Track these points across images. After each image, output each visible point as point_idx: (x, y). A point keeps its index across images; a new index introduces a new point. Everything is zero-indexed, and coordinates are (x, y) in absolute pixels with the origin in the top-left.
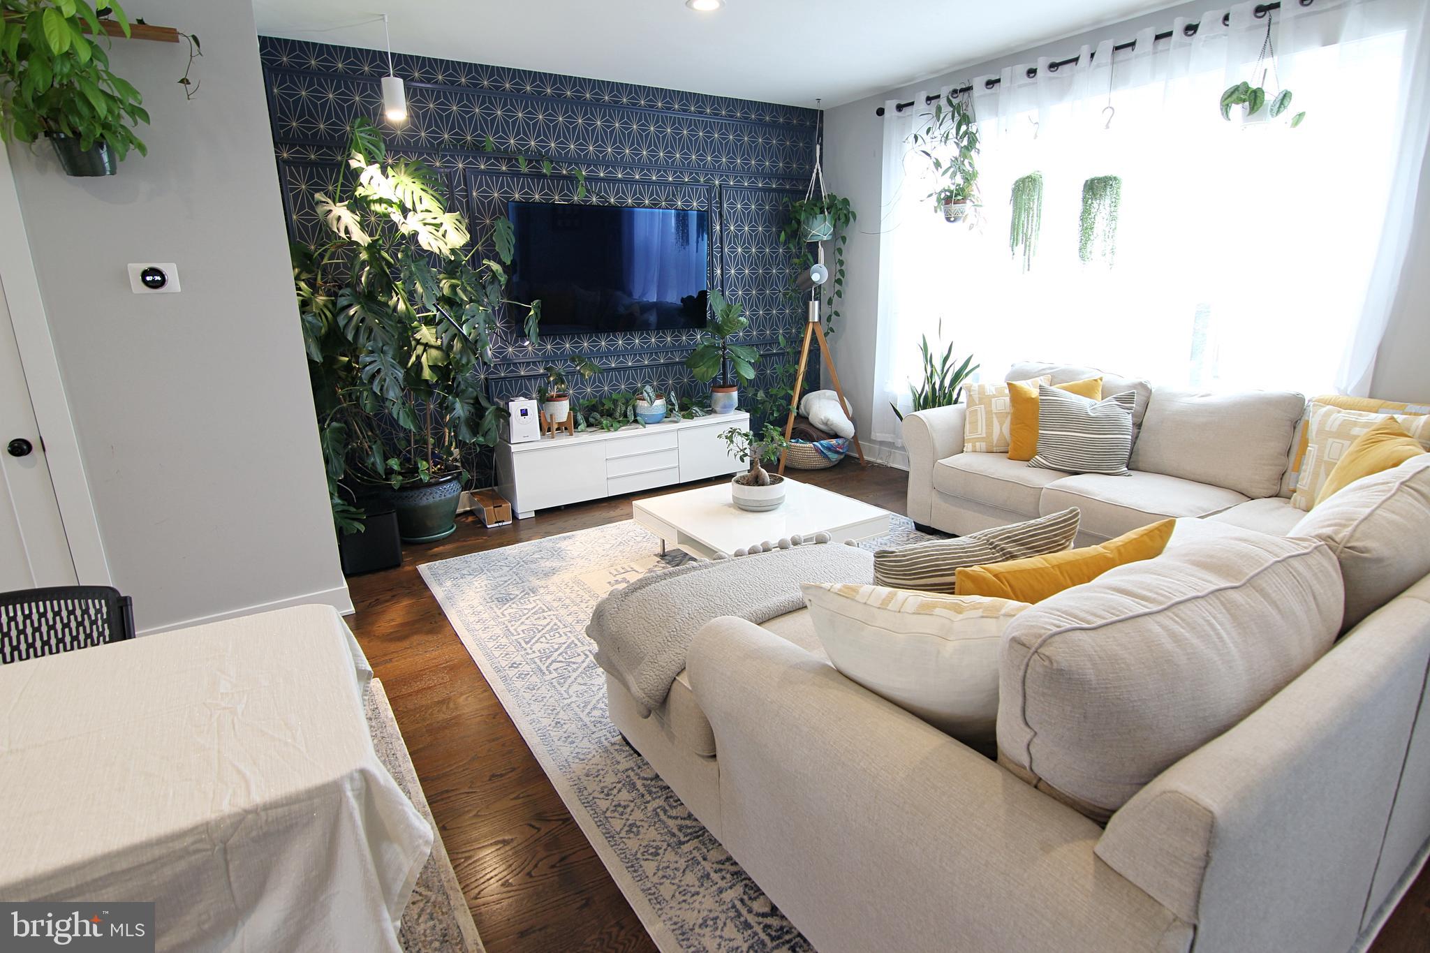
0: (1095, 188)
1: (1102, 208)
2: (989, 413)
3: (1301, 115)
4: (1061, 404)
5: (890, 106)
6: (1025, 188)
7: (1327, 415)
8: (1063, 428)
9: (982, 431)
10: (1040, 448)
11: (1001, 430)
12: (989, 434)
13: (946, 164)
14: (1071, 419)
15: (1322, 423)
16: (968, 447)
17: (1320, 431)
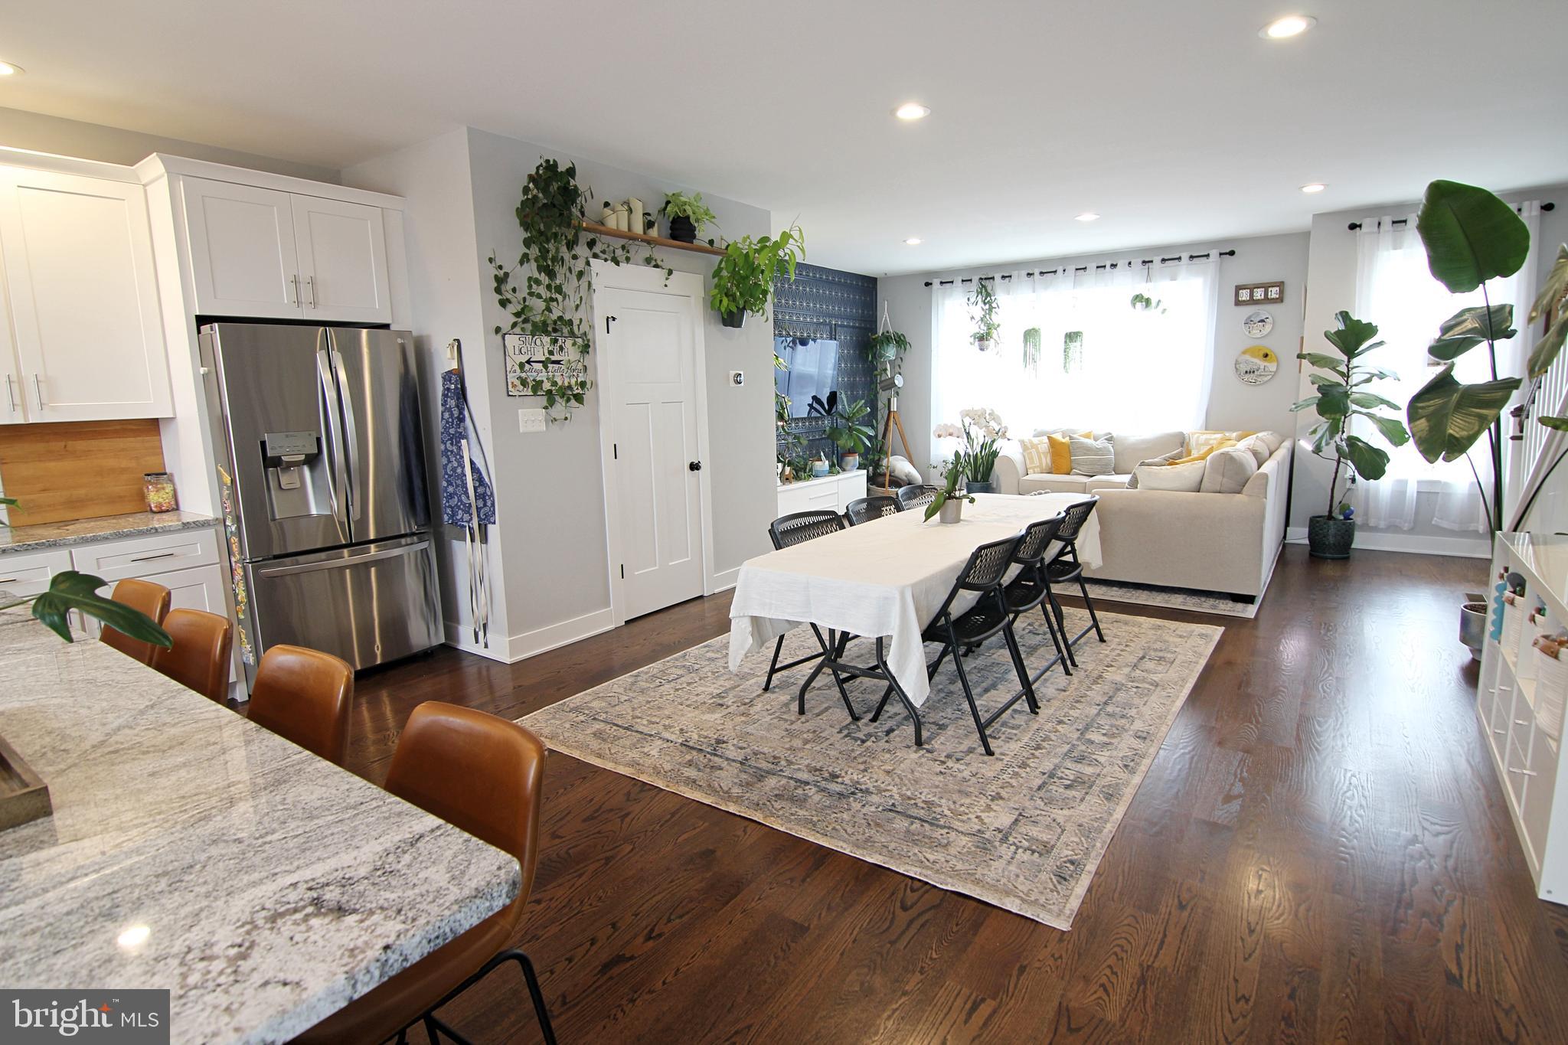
0: (1071, 337)
1: (1074, 346)
2: (1038, 453)
3: (1165, 310)
4: (1082, 443)
5: (936, 282)
6: (1030, 335)
7: (1198, 437)
8: (1085, 454)
9: (1036, 462)
10: (1074, 465)
11: (1046, 461)
12: (1041, 463)
13: (978, 318)
14: (1088, 450)
15: (1197, 441)
16: (1030, 471)
17: (1197, 444)
